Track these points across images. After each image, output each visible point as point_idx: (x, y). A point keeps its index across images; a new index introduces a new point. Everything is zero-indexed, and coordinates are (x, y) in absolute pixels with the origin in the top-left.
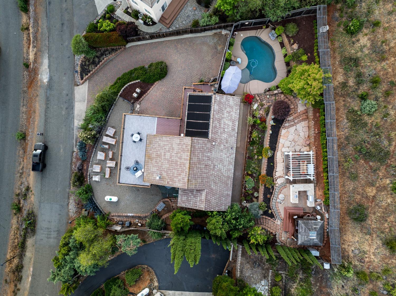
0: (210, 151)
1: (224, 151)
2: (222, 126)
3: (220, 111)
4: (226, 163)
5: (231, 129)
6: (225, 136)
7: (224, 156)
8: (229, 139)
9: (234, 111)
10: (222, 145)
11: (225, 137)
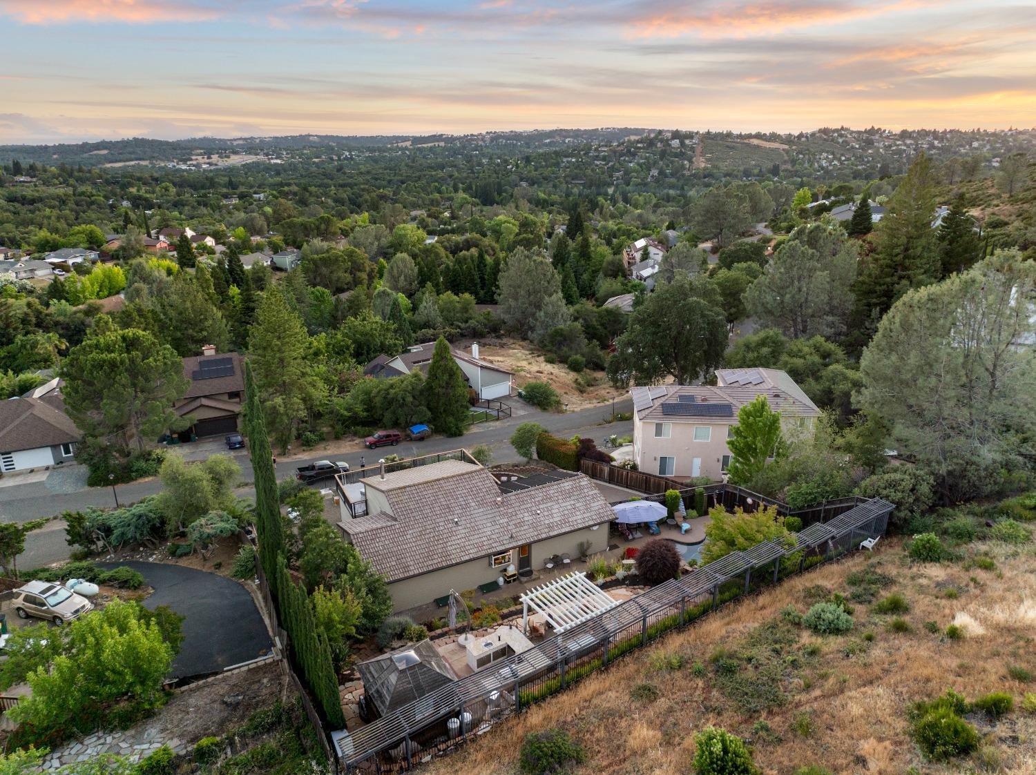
0: (481, 504)
1: (498, 527)
2: (541, 506)
3: (568, 495)
4: (475, 539)
5: (547, 522)
6: (527, 517)
7: (488, 531)
8: (526, 527)
9: (585, 515)
10: (506, 520)
11: (526, 519)
